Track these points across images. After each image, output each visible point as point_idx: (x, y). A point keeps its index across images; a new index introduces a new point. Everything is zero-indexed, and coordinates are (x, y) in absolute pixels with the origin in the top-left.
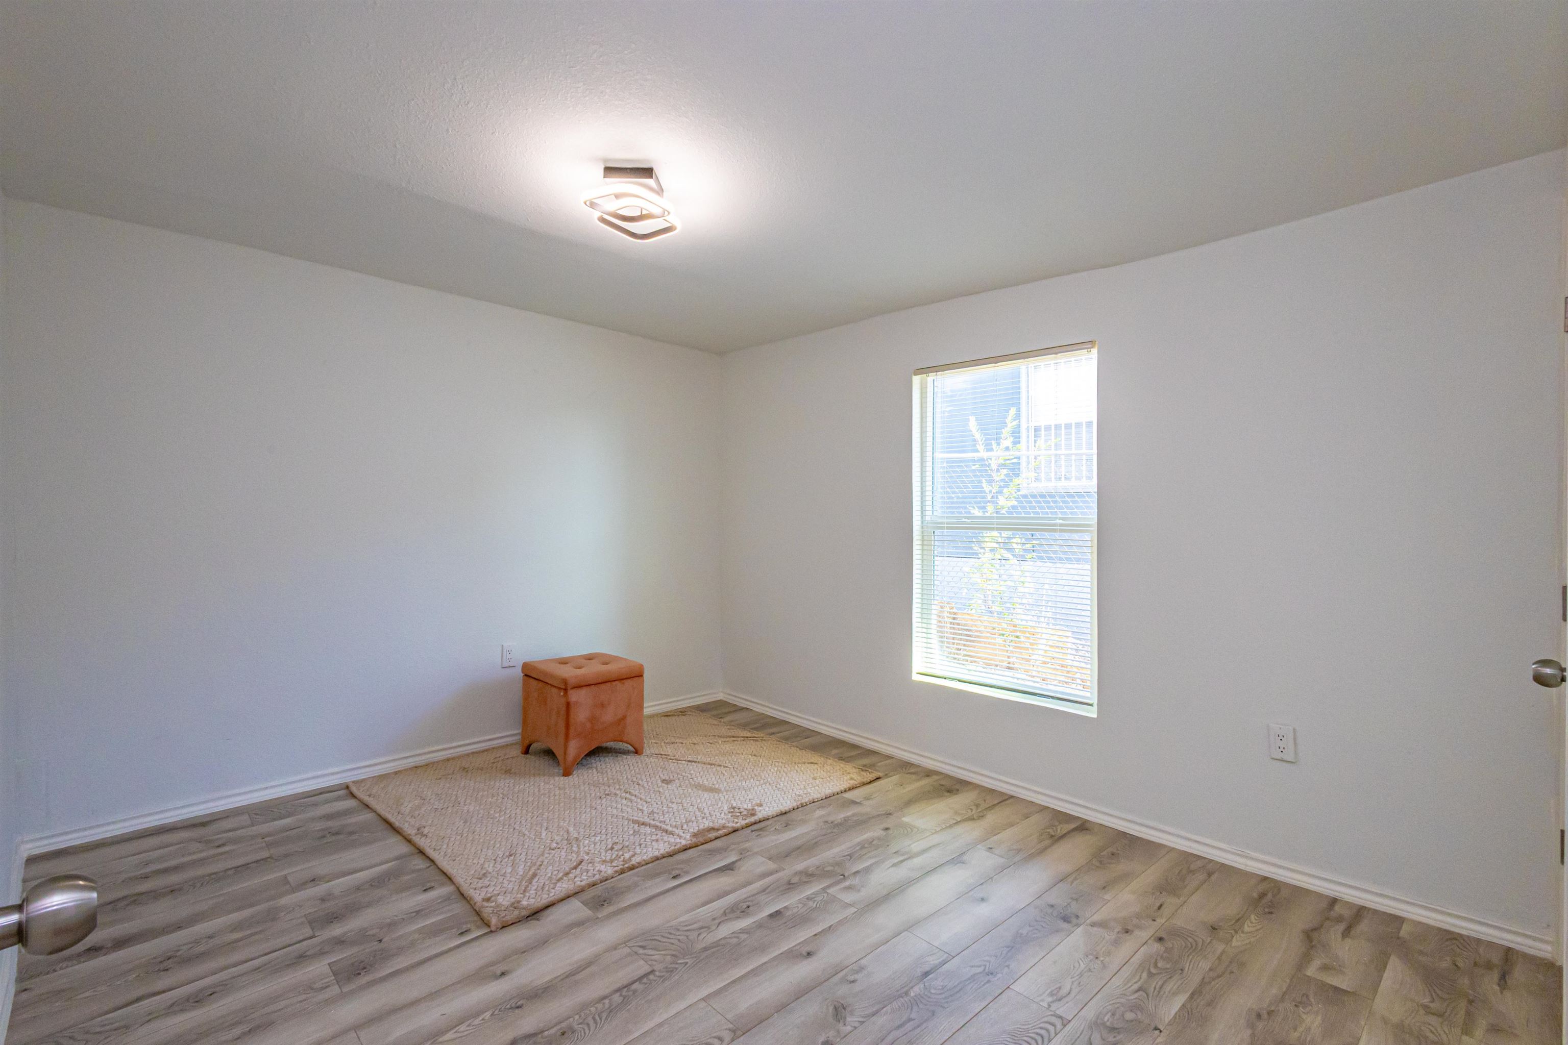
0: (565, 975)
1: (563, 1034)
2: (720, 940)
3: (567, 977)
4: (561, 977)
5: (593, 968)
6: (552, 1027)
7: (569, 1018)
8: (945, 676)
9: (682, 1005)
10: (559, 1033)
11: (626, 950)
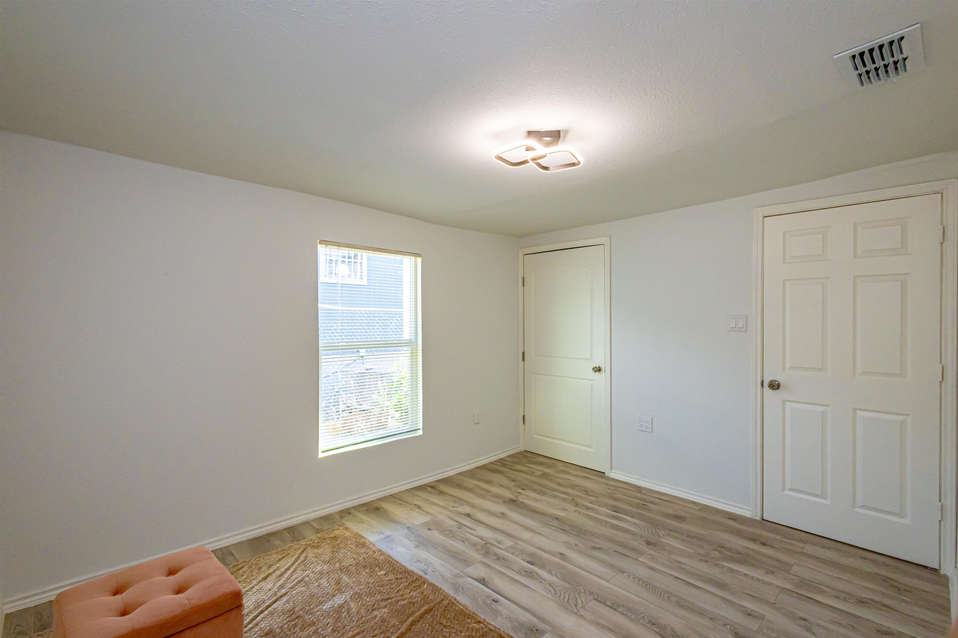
0: (613, 633)
1: (654, 624)
2: (560, 579)
3: (613, 631)
4: (615, 634)
5: (602, 622)
6: (653, 629)
7: (643, 624)
8: (343, 446)
9: (615, 588)
10: (655, 626)
11: (582, 612)
